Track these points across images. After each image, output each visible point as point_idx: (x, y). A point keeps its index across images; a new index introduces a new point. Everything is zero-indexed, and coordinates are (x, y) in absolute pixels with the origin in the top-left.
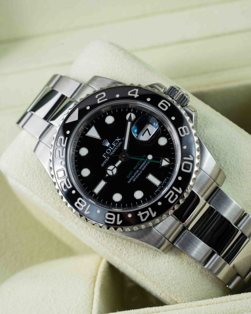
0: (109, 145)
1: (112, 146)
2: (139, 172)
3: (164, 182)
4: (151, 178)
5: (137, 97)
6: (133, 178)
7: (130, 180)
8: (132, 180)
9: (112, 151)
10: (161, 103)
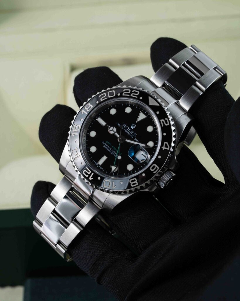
0: (131, 128)
1: (131, 131)
2: (110, 150)
3: (100, 167)
4: (104, 158)
5: (162, 149)
6: (106, 146)
7: (105, 144)
8: (104, 145)
9: (127, 130)
10: (156, 166)
